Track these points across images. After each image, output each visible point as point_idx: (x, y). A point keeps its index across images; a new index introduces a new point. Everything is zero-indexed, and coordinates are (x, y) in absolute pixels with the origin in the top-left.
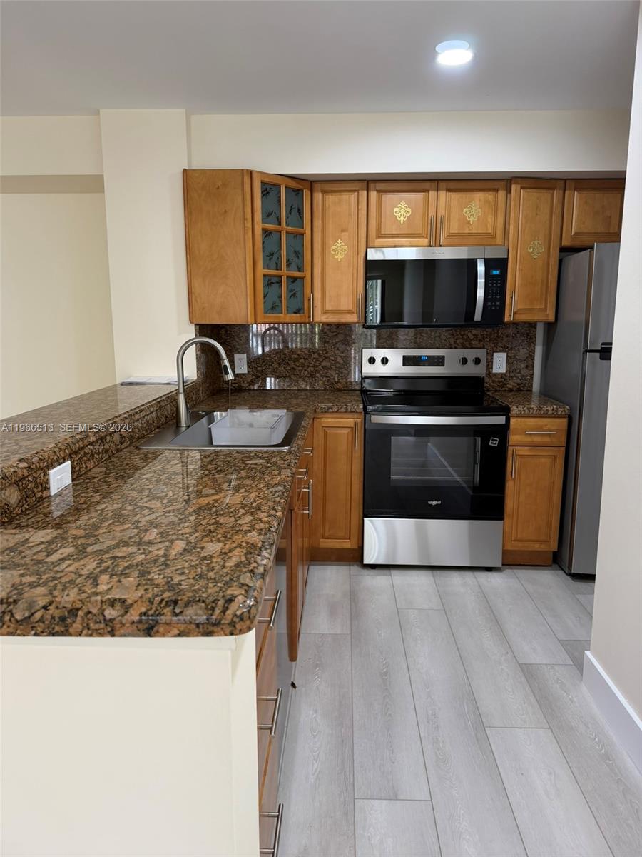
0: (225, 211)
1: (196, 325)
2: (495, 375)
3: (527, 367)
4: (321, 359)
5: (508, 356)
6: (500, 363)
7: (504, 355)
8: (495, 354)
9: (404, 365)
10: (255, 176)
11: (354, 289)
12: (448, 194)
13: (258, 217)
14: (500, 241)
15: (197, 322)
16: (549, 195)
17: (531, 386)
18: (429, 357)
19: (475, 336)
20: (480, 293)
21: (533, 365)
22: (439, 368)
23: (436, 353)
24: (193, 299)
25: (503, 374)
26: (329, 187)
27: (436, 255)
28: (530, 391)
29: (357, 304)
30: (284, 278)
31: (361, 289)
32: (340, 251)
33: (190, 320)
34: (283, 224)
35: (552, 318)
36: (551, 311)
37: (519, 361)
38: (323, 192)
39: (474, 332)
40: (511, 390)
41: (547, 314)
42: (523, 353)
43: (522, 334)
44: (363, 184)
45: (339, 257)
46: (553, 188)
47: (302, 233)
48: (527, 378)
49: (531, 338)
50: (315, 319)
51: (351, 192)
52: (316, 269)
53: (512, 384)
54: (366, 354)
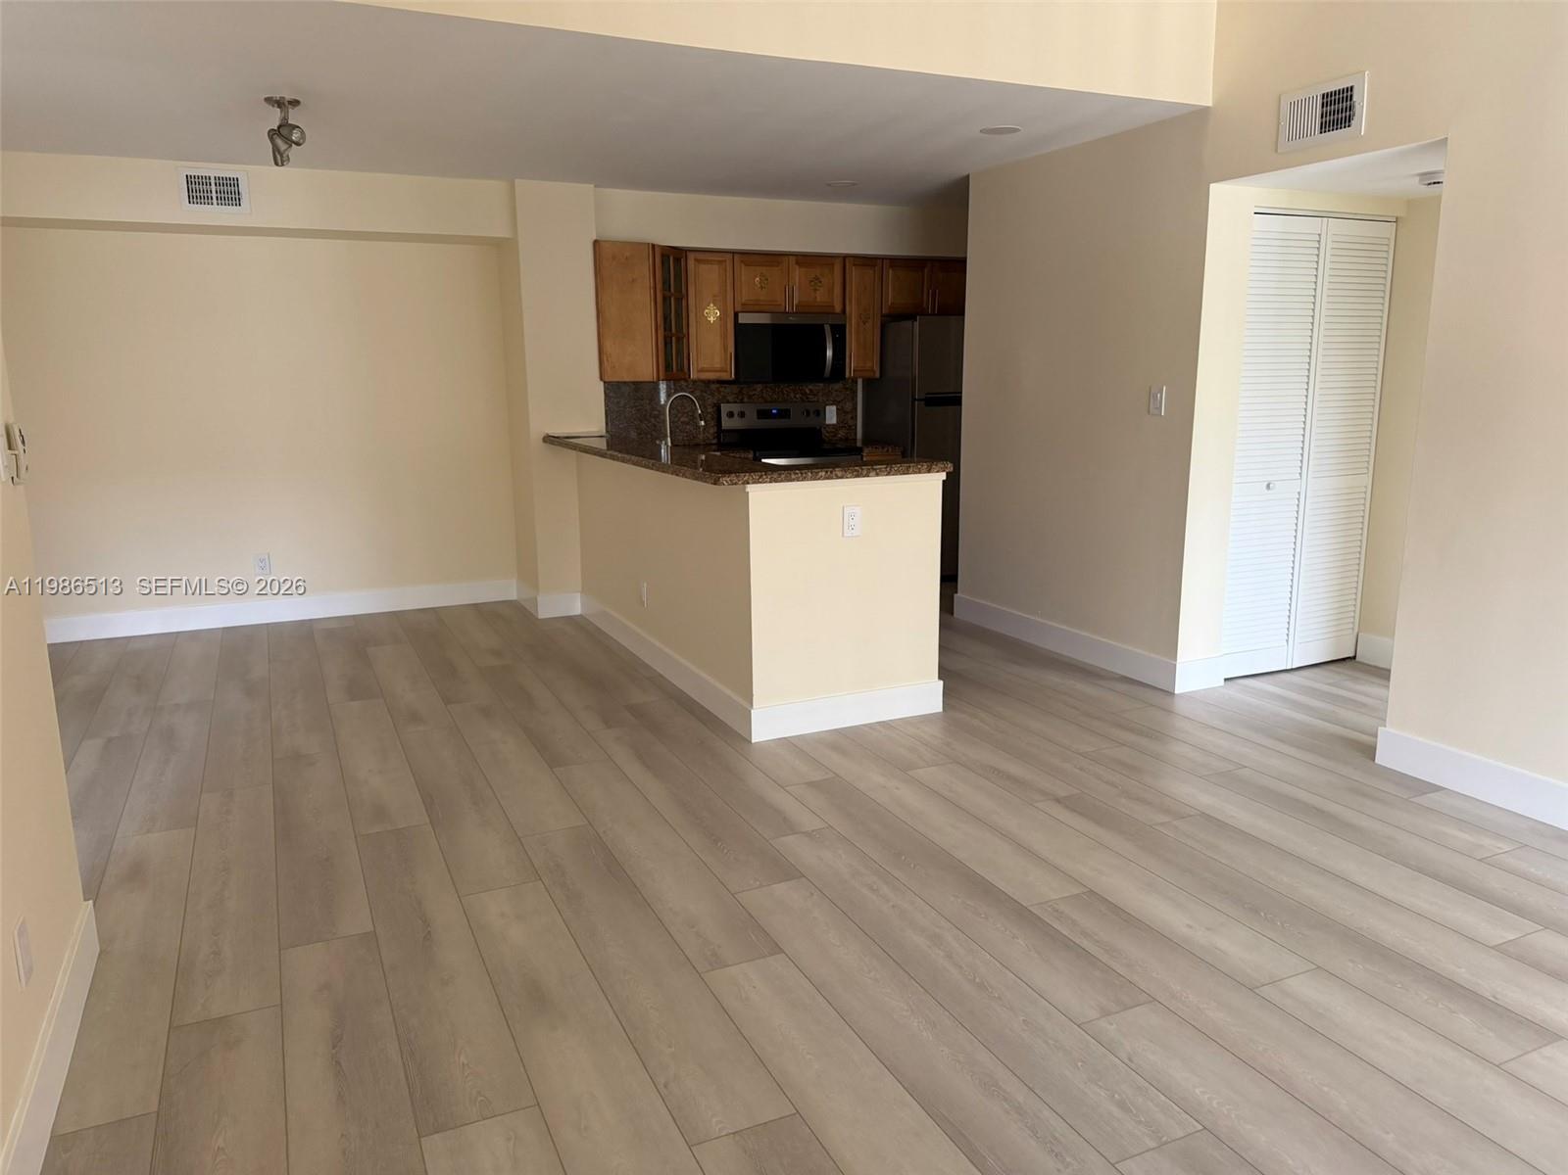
0: (633, 281)
1: (605, 382)
2: (828, 425)
3: (852, 418)
4: (680, 415)
5: (837, 409)
6: (831, 416)
7: (834, 408)
8: (827, 407)
9: (759, 418)
10: (657, 249)
11: (725, 349)
12: (797, 267)
13: (659, 286)
14: (838, 309)
15: (607, 380)
16: (871, 272)
17: (856, 434)
18: (778, 410)
19: (811, 390)
20: (829, 353)
21: (856, 416)
22: (786, 420)
23: (783, 406)
24: (605, 359)
25: (833, 425)
26: (701, 256)
27: (792, 320)
28: (855, 439)
29: (729, 362)
30: (674, 339)
31: (731, 349)
32: (713, 314)
33: (601, 379)
34: (672, 290)
35: (878, 375)
36: (877, 369)
37: (846, 413)
38: (696, 260)
39: (810, 387)
40: (841, 439)
41: (874, 372)
42: (848, 406)
43: (847, 389)
44: (730, 256)
45: (712, 319)
46: (874, 266)
47: (681, 297)
48: (853, 428)
49: (855, 393)
50: (693, 375)
51: (720, 262)
52: (692, 330)
53: (841, 434)
54: (725, 408)
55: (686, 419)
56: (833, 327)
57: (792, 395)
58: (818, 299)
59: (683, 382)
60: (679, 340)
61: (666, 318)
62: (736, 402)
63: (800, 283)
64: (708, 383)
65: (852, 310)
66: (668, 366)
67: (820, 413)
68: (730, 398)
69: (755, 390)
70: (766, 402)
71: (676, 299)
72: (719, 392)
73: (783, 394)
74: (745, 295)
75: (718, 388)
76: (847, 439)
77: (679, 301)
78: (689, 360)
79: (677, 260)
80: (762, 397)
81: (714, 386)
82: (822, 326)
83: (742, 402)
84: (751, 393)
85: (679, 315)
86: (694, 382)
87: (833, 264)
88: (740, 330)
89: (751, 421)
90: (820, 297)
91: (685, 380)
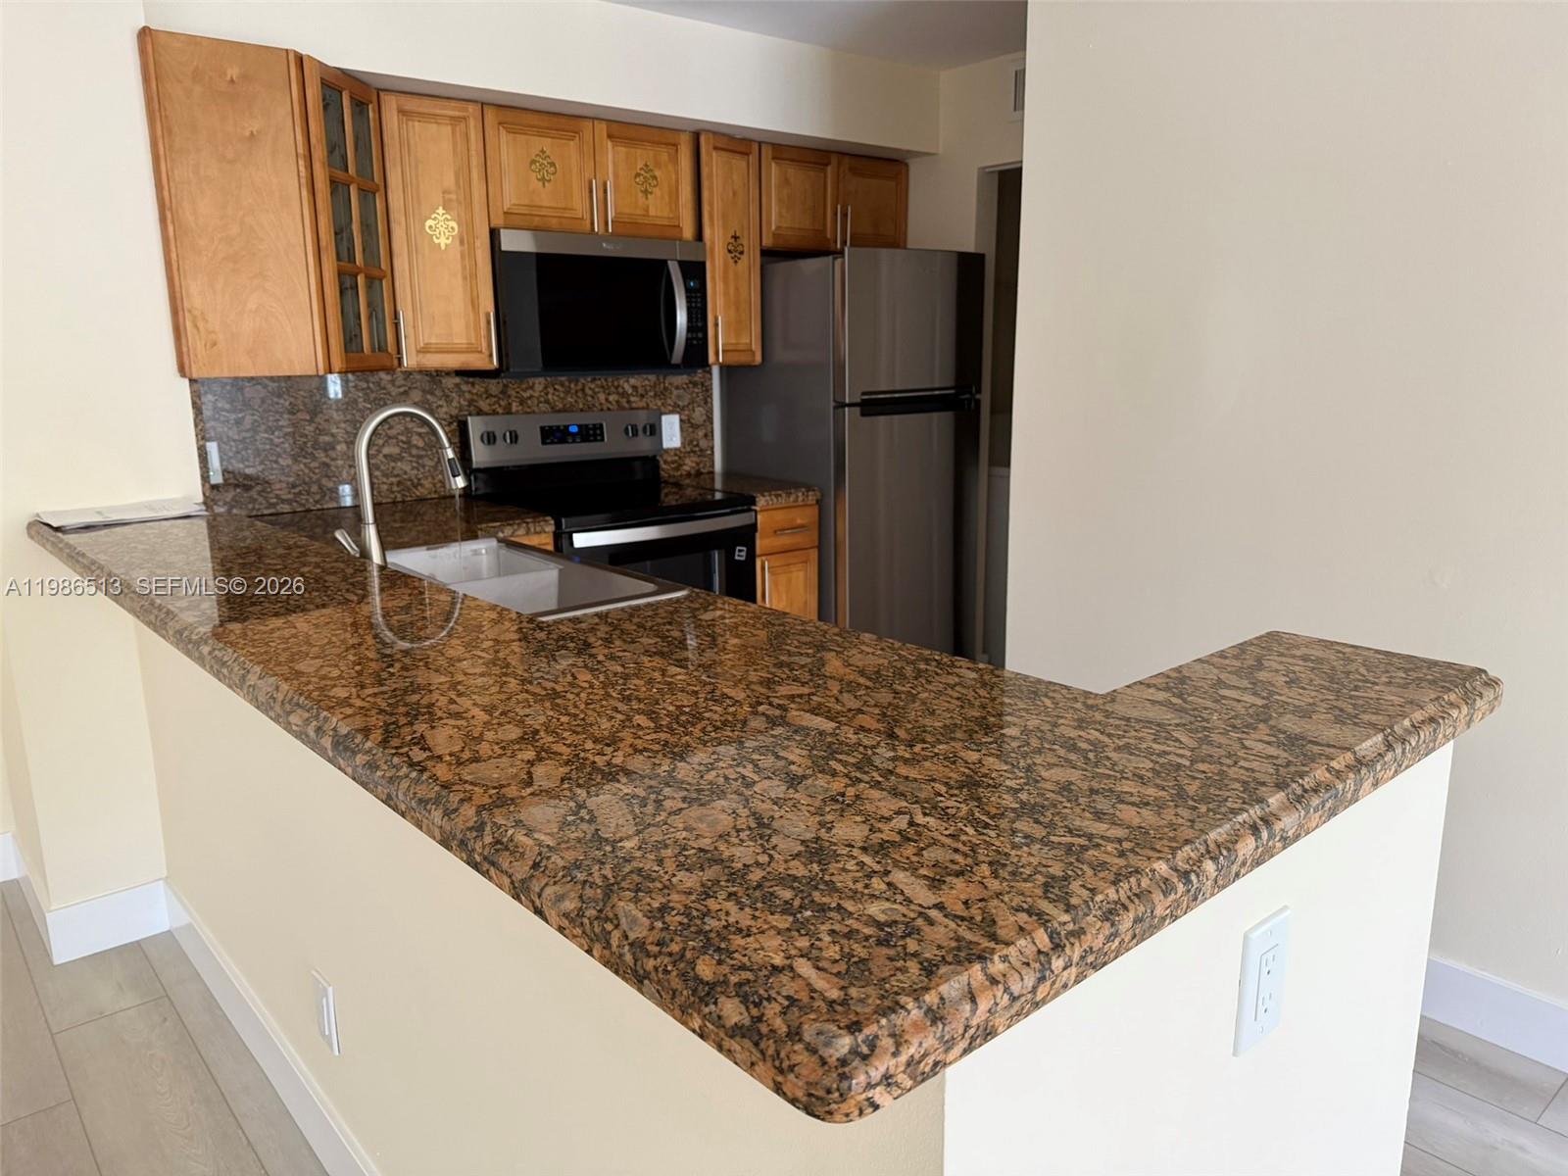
1: (192, 381)
2: (667, 451)
3: (706, 436)
5: (681, 420)
6: (671, 432)
7: (675, 419)
8: (665, 418)
9: (545, 443)
10: (309, 69)
11: (474, 304)
12: (610, 144)
13: (319, 153)
14: (688, 233)
15: (195, 376)
16: (744, 164)
17: (713, 466)
18: (579, 426)
19: (634, 388)
20: (681, 318)
21: (712, 432)
22: (598, 444)
23: (589, 419)
24: (189, 324)
25: (676, 449)
26: (411, 104)
27: (608, 249)
28: (712, 473)
29: (483, 332)
30: (361, 279)
31: (487, 304)
32: (442, 228)
33: (182, 370)
34: (352, 170)
35: (758, 359)
36: (757, 347)
37: (695, 427)
38: (402, 112)
39: (633, 381)
40: (689, 475)
41: (753, 353)
42: (698, 414)
43: (695, 384)
44: (473, 110)
45: (443, 242)
46: (748, 154)
47: (373, 190)
48: (706, 454)
49: (708, 390)
50: (409, 361)
51: (454, 120)
52: (401, 264)
53: (689, 464)
54: (475, 427)
55: (395, 450)
56: (683, 264)
57: (602, 397)
58: (652, 212)
59: (382, 375)
60: (373, 281)
61: (341, 232)
62: (495, 413)
63: (616, 176)
64: (435, 376)
65: (715, 236)
66: (351, 340)
67: (654, 430)
68: (484, 405)
69: (532, 388)
70: (555, 411)
71: (361, 190)
72: (461, 393)
73: (585, 395)
74: (510, 196)
75: (457, 385)
76: (699, 474)
77: (367, 193)
78: (397, 326)
79: (360, 106)
80: (547, 402)
81: (450, 382)
82: (664, 263)
83: (508, 411)
84: (526, 395)
85: (368, 228)
86: (408, 374)
87: (675, 145)
88: (503, 263)
89: (532, 451)
90: (656, 208)
91: (389, 370)
